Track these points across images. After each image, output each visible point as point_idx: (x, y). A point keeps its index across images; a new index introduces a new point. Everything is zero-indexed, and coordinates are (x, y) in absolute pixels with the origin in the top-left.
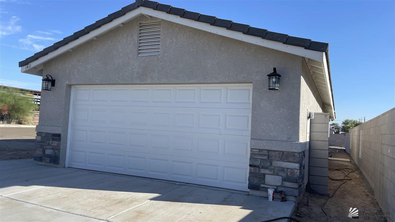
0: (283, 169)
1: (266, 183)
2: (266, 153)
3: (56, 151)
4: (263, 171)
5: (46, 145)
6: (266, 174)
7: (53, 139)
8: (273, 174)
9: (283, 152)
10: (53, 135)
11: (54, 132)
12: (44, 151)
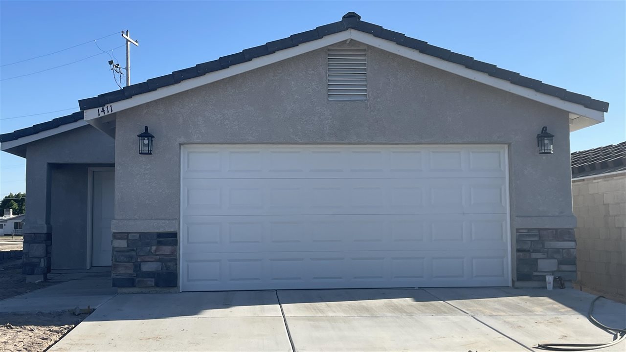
0: (557, 251)
1: (539, 270)
2: (535, 233)
3: (169, 264)
4: (534, 256)
5: (142, 254)
6: (538, 259)
7: (160, 243)
8: (548, 258)
9: (556, 230)
10: (160, 235)
11: (162, 230)
12: (137, 267)
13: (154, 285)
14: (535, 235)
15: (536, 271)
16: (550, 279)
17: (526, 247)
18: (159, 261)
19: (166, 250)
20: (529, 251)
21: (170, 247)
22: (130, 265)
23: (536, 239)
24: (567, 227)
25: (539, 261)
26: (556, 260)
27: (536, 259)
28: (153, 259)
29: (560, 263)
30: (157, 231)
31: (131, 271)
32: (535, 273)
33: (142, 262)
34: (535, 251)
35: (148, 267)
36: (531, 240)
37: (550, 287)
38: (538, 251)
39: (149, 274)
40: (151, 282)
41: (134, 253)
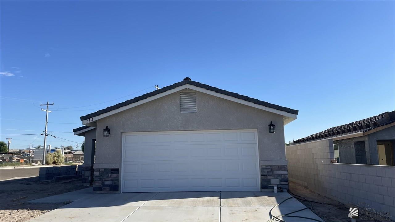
0: (279, 175)
1: (271, 184)
2: (269, 167)
3: (115, 181)
5: (105, 177)
7: (112, 173)
8: (275, 179)
9: (279, 166)
10: (112, 170)
11: (113, 168)
12: (103, 183)
13: (109, 190)
14: (269, 169)
15: (270, 185)
16: (275, 188)
17: (265, 174)
18: (111, 180)
19: (114, 176)
20: (266, 175)
21: (116, 175)
22: (100, 182)
23: (270, 170)
24: (284, 165)
25: (271, 180)
26: (279, 180)
27: (270, 179)
28: (109, 180)
29: (281, 181)
30: (111, 168)
31: (101, 184)
32: (269, 186)
33: (105, 180)
34: (269, 176)
35: (107, 183)
36: (267, 171)
37: (276, 191)
38: (271, 176)
39: (107, 186)
40: (108, 189)
41: (102, 177)
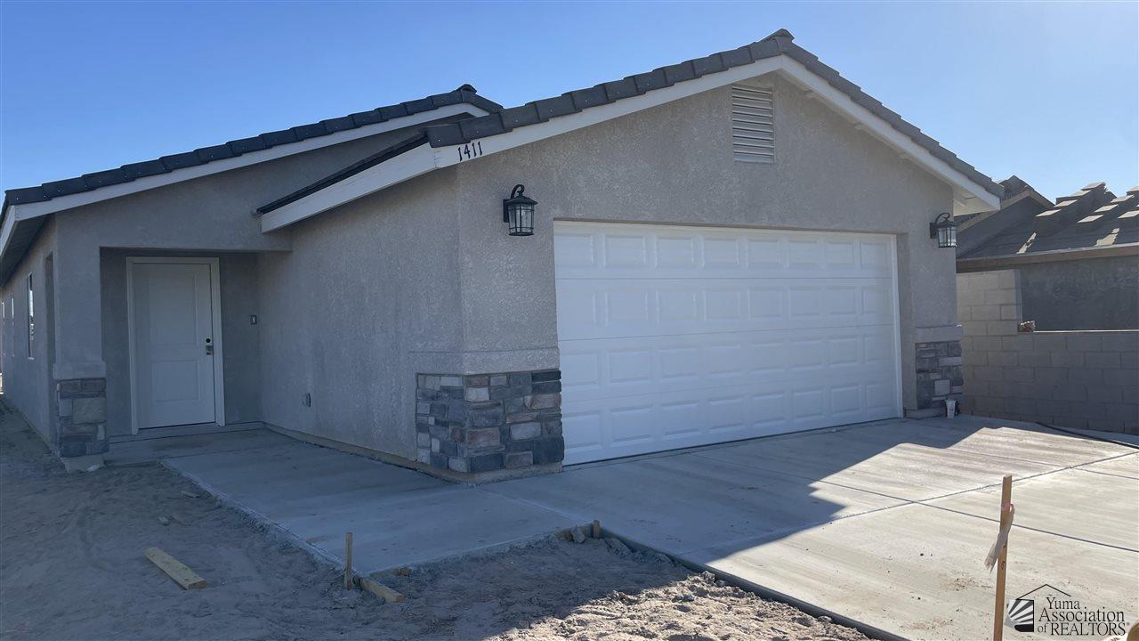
0: (949, 369)
2: (933, 347)
3: (551, 424)
4: (932, 376)
5: (513, 411)
6: (934, 380)
7: (537, 390)
8: (942, 378)
9: (947, 343)
10: (535, 376)
11: (539, 367)
12: (505, 434)
13: (531, 461)
14: (932, 351)
15: (934, 396)
16: (949, 404)
17: (926, 366)
18: (537, 419)
19: (546, 400)
20: (927, 371)
21: (551, 395)
22: (494, 431)
23: (933, 355)
24: (955, 339)
25: (936, 383)
26: (948, 380)
28: (529, 418)
29: (952, 384)
30: (533, 369)
31: (496, 442)
32: (934, 399)
33: (512, 424)
34: (932, 372)
35: (521, 433)
36: (929, 358)
37: (951, 414)
38: (935, 371)
39: (526, 445)
40: (528, 457)
41: (499, 410)
